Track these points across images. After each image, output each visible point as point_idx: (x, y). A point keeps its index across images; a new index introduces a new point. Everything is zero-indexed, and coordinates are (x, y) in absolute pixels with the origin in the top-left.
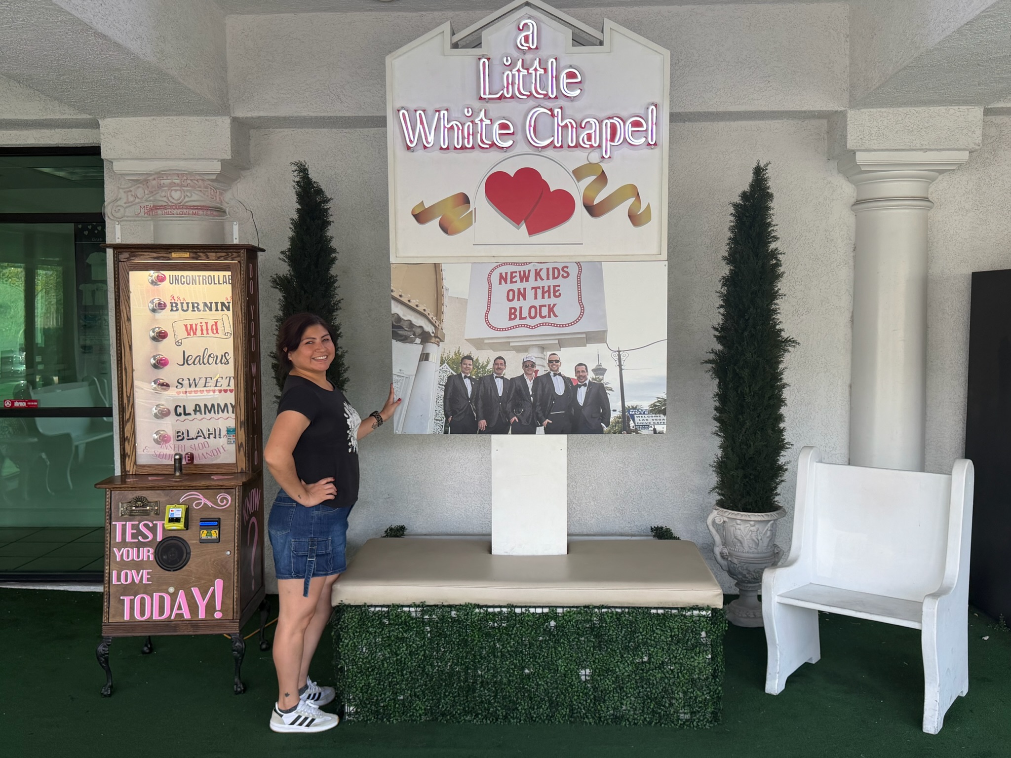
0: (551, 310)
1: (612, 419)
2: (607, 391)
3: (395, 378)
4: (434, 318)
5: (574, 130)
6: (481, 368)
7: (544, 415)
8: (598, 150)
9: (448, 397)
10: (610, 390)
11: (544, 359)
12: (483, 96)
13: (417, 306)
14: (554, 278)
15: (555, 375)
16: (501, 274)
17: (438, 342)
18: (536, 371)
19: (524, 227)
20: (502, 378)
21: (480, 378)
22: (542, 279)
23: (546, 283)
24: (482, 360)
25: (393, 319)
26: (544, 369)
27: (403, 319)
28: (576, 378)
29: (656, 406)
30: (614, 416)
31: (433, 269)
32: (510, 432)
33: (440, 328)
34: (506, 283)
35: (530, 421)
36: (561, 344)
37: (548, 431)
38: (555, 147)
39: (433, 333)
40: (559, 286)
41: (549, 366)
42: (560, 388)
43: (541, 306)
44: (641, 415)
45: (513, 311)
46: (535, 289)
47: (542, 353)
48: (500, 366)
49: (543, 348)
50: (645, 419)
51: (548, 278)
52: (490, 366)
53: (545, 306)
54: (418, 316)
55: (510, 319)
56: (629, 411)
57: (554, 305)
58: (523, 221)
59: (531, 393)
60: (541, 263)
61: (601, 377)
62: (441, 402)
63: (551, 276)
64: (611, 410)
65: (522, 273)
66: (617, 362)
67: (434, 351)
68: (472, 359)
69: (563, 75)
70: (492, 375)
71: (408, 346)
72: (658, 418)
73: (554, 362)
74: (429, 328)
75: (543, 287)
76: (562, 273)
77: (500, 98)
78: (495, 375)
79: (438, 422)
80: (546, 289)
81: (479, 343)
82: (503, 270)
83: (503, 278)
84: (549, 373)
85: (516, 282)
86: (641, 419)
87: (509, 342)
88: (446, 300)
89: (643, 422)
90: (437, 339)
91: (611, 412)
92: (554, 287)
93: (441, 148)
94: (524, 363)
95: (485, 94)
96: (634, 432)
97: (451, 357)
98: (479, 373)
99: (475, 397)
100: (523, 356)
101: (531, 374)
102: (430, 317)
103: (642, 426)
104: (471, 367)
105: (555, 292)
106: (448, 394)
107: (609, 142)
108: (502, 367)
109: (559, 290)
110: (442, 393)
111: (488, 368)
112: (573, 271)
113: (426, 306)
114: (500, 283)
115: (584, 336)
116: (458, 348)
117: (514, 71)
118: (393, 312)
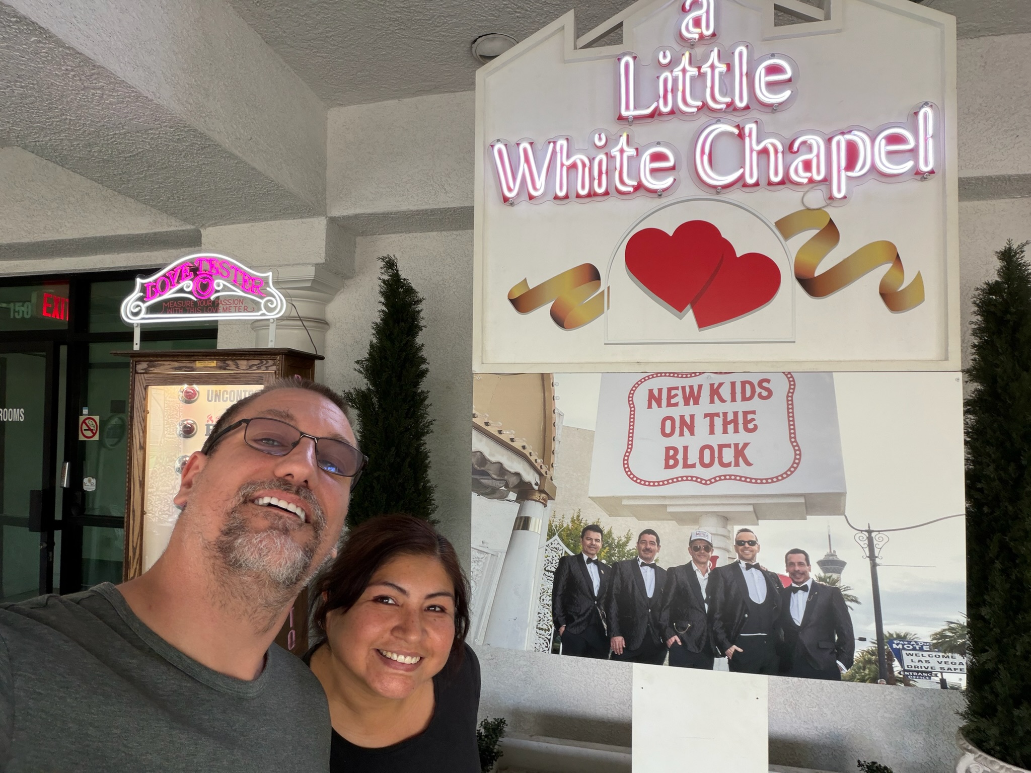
0: (740, 453)
1: (857, 655)
2: (848, 603)
3: (474, 554)
4: (539, 461)
5: (780, 155)
6: (616, 547)
7: (728, 637)
8: (823, 187)
9: (560, 593)
10: (852, 600)
11: (727, 537)
12: (624, 113)
13: (512, 440)
14: (744, 399)
15: (748, 567)
16: (651, 391)
17: (544, 499)
18: (714, 559)
19: (689, 315)
20: (653, 566)
21: (615, 564)
22: (723, 401)
23: (729, 408)
24: (618, 535)
25: (474, 460)
26: (727, 555)
27: (489, 461)
28: (787, 575)
29: (947, 637)
30: (860, 649)
31: (539, 382)
32: (667, 661)
33: (548, 476)
34: (660, 406)
35: (702, 646)
36: (759, 513)
37: (736, 665)
38: (745, 185)
39: (537, 484)
40: (754, 412)
41: (737, 551)
42: (758, 592)
43: (721, 447)
44: (914, 652)
45: (672, 453)
46: (711, 416)
47: (725, 527)
48: (649, 546)
49: (725, 519)
50: (923, 659)
51: (734, 399)
52: (632, 545)
53: (729, 446)
54: (514, 456)
55: (667, 466)
56: (891, 643)
57: (746, 445)
58: (689, 306)
59: (705, 596)
60: (721, 373)
61: (835, 576)
62: (548, 600)
63: (739, 396)
64: (856, 636)
65: (688, 390)
66: (867, 550)
67: (536, 512)
68: (601, 531)
69: (761, 70)
70: (635, 561)
71: (496, 503)
72: (950, 660)
73: (745, 544)
74: (530, 477)
75: (725, 414)
76: (758, 390)
77: (652, 115)
78: (641, 561)
79: (543, 632)
80: (730, 417)
81: (613, 505)
82: (655, 384)
83: (654, 398)
84: (737, 564)
85: (676, 405)
86: (916, 659)
87: (665, 506)
88: (558, 433)
89: (919, 664)
90: (543, 495)
91: (857, 642)
92: (745, 413)
93: (556, 198)
94: (692, 542)
95: (627, 108)
96: (901, 682)
97: (565, 525)
98: (613, 555)
99: (605, 596)
100: (689, 532)
101: (705, 563)
102: (532, 459)
103: (918, 672)
104: (599, 544)
105: (748, 423)
106: (560, 587)
107: (843, 173)
108: (652, 547)
109: (753, 420)
110: (550, 586)
111: (628, 548)
112: (779, 387)
113: (527, 441)
114: (650, 406)
115: (802, 500)
116: (577, 510)
117: (677, 71)
118: (474, 449)
